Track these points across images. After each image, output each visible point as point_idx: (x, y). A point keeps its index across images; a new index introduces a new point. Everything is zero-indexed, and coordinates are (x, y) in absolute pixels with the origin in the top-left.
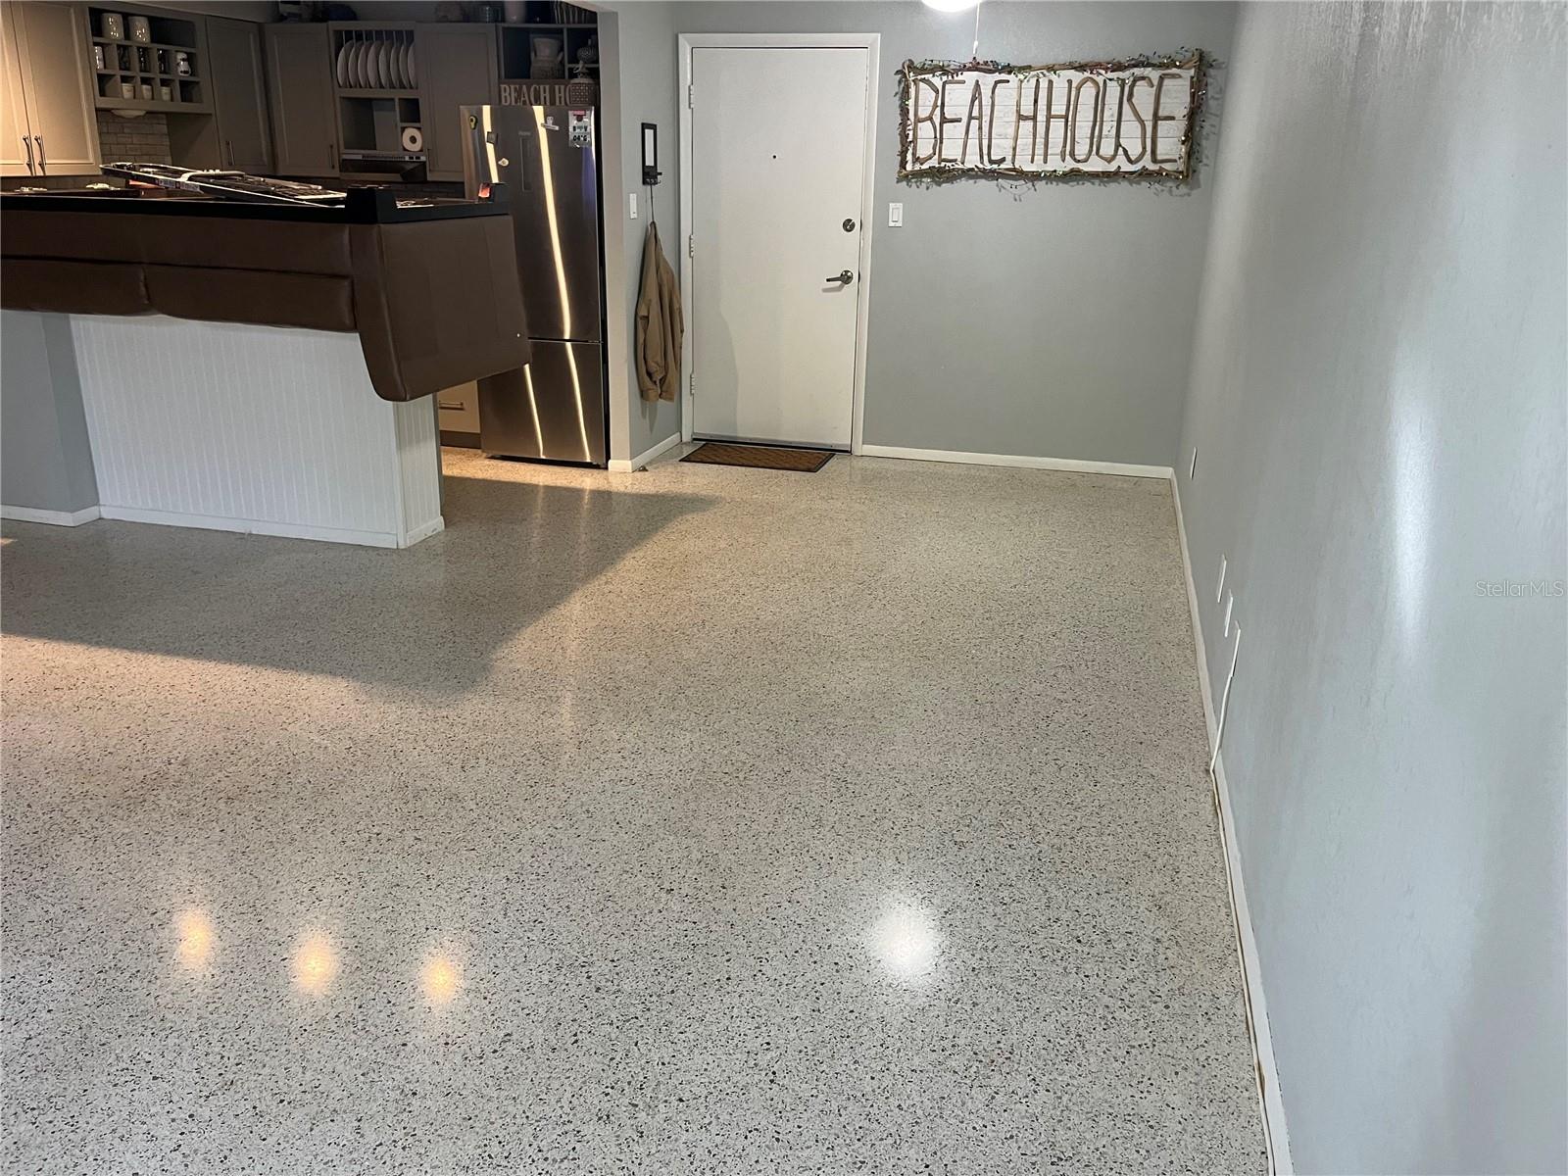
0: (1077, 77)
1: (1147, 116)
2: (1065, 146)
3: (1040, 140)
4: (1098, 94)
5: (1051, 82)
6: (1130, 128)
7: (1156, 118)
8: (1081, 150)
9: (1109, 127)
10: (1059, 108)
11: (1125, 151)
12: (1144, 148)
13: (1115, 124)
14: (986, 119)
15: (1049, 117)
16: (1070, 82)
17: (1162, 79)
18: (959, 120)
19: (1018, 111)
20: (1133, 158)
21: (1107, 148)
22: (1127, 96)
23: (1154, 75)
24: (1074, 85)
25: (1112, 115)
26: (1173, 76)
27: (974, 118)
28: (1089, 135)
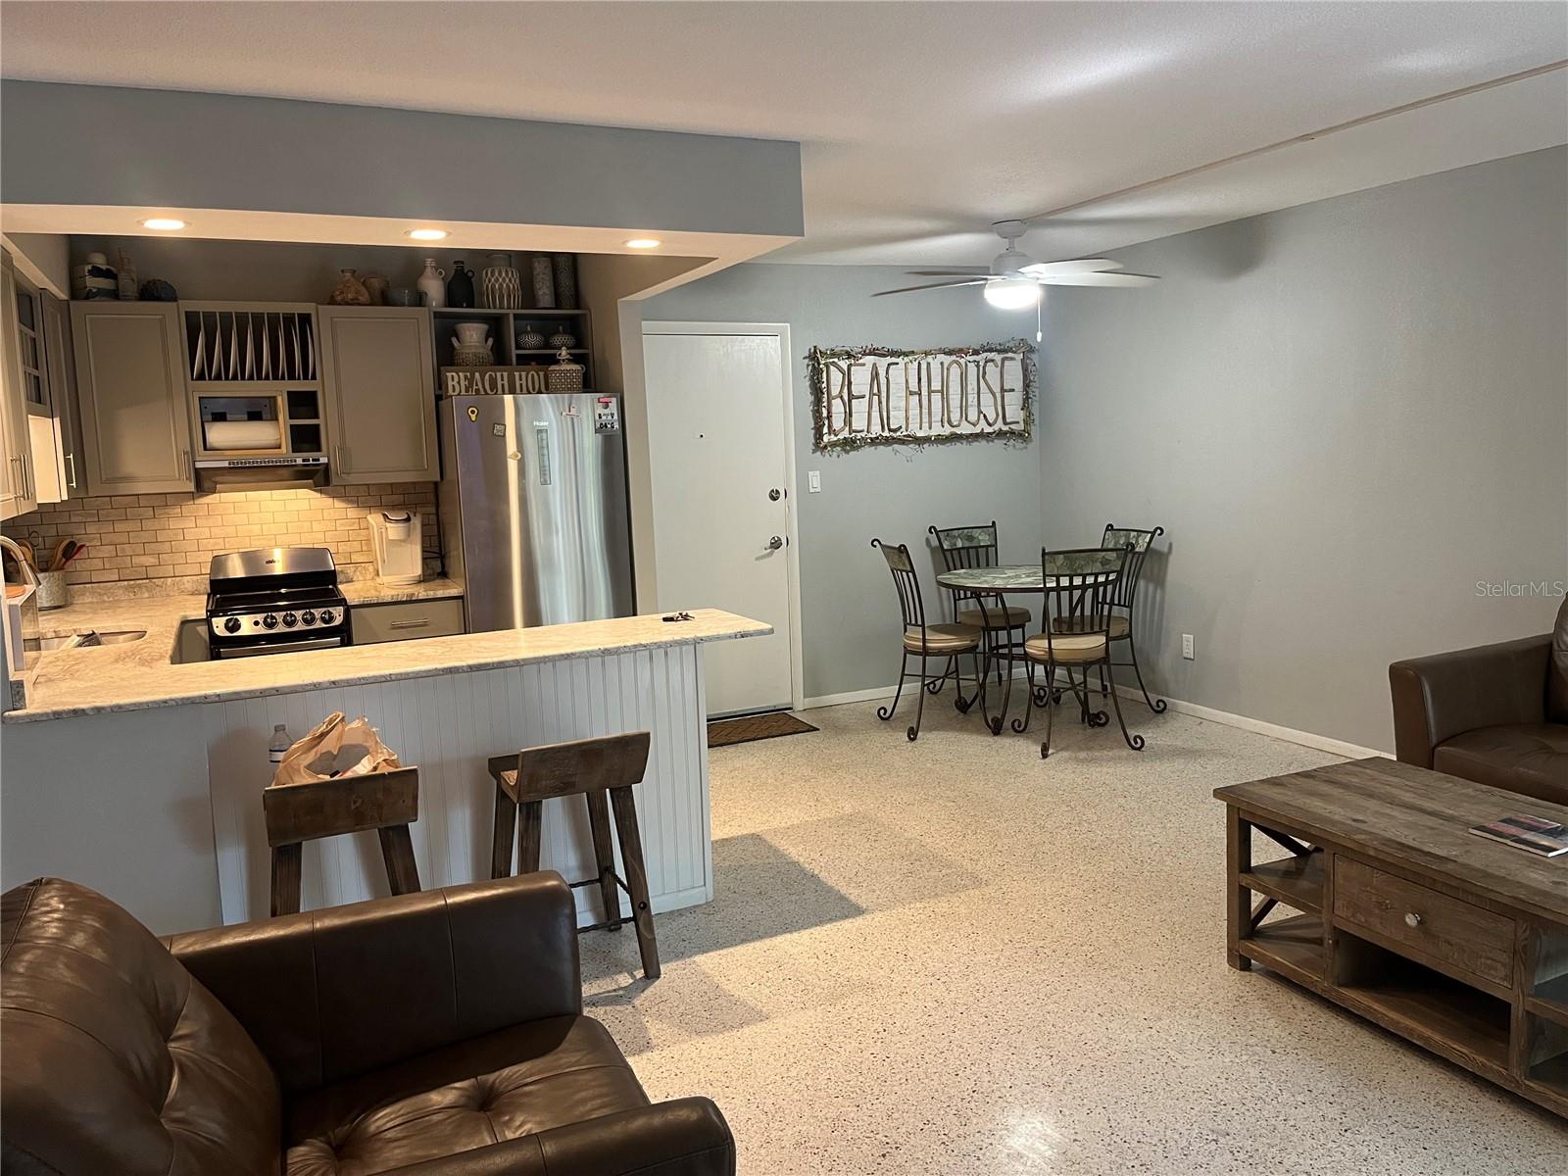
0: (947, 359)
1: (997, 390)
2: (943, 415)
3: (925, 411)
4: (962, 374)
5: (929, 364)
6: (987, 398)
7: (1003, 390)
8: (955, 417)
9: (972, 398)
10: (936, 385)
11: (985, 416)
12: (997, 415)
13: (976, 396)
14: (884, 394)
15: (930, 392)
16: (942, 363)
17: (1003, 360)
18: (863, 397)
19: (907, 388)
20: (991, 422)
21: (973, 416)
22: (982, 375)
23: (998, 357)
24: (945, 367)
25: (973, 389)
26: (1012, 359)
27: (874, 395)
28: (959, 405)
